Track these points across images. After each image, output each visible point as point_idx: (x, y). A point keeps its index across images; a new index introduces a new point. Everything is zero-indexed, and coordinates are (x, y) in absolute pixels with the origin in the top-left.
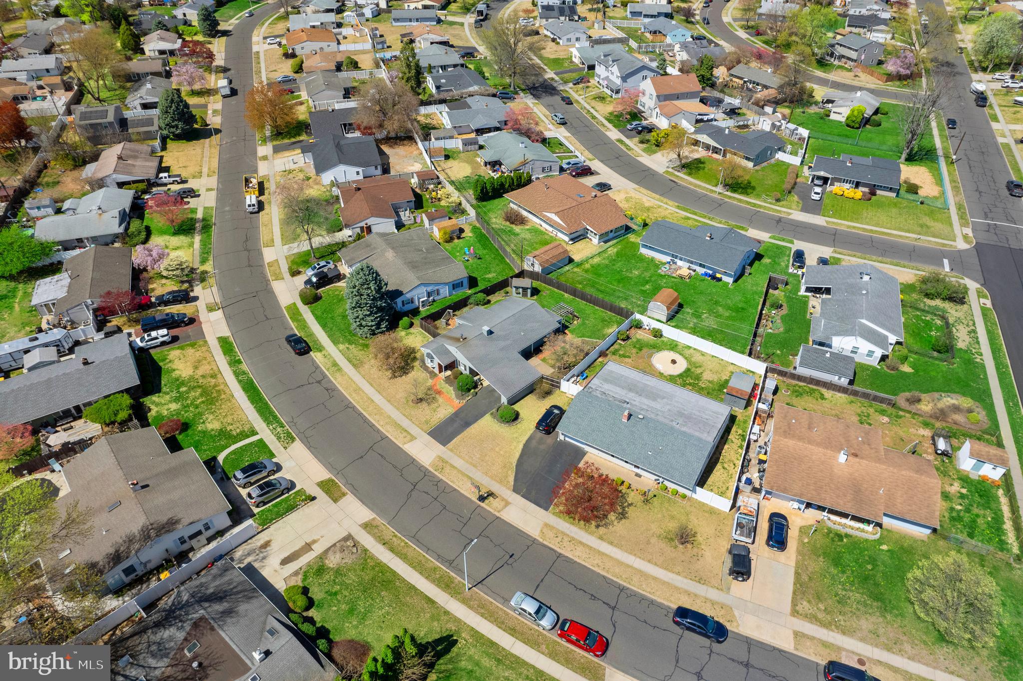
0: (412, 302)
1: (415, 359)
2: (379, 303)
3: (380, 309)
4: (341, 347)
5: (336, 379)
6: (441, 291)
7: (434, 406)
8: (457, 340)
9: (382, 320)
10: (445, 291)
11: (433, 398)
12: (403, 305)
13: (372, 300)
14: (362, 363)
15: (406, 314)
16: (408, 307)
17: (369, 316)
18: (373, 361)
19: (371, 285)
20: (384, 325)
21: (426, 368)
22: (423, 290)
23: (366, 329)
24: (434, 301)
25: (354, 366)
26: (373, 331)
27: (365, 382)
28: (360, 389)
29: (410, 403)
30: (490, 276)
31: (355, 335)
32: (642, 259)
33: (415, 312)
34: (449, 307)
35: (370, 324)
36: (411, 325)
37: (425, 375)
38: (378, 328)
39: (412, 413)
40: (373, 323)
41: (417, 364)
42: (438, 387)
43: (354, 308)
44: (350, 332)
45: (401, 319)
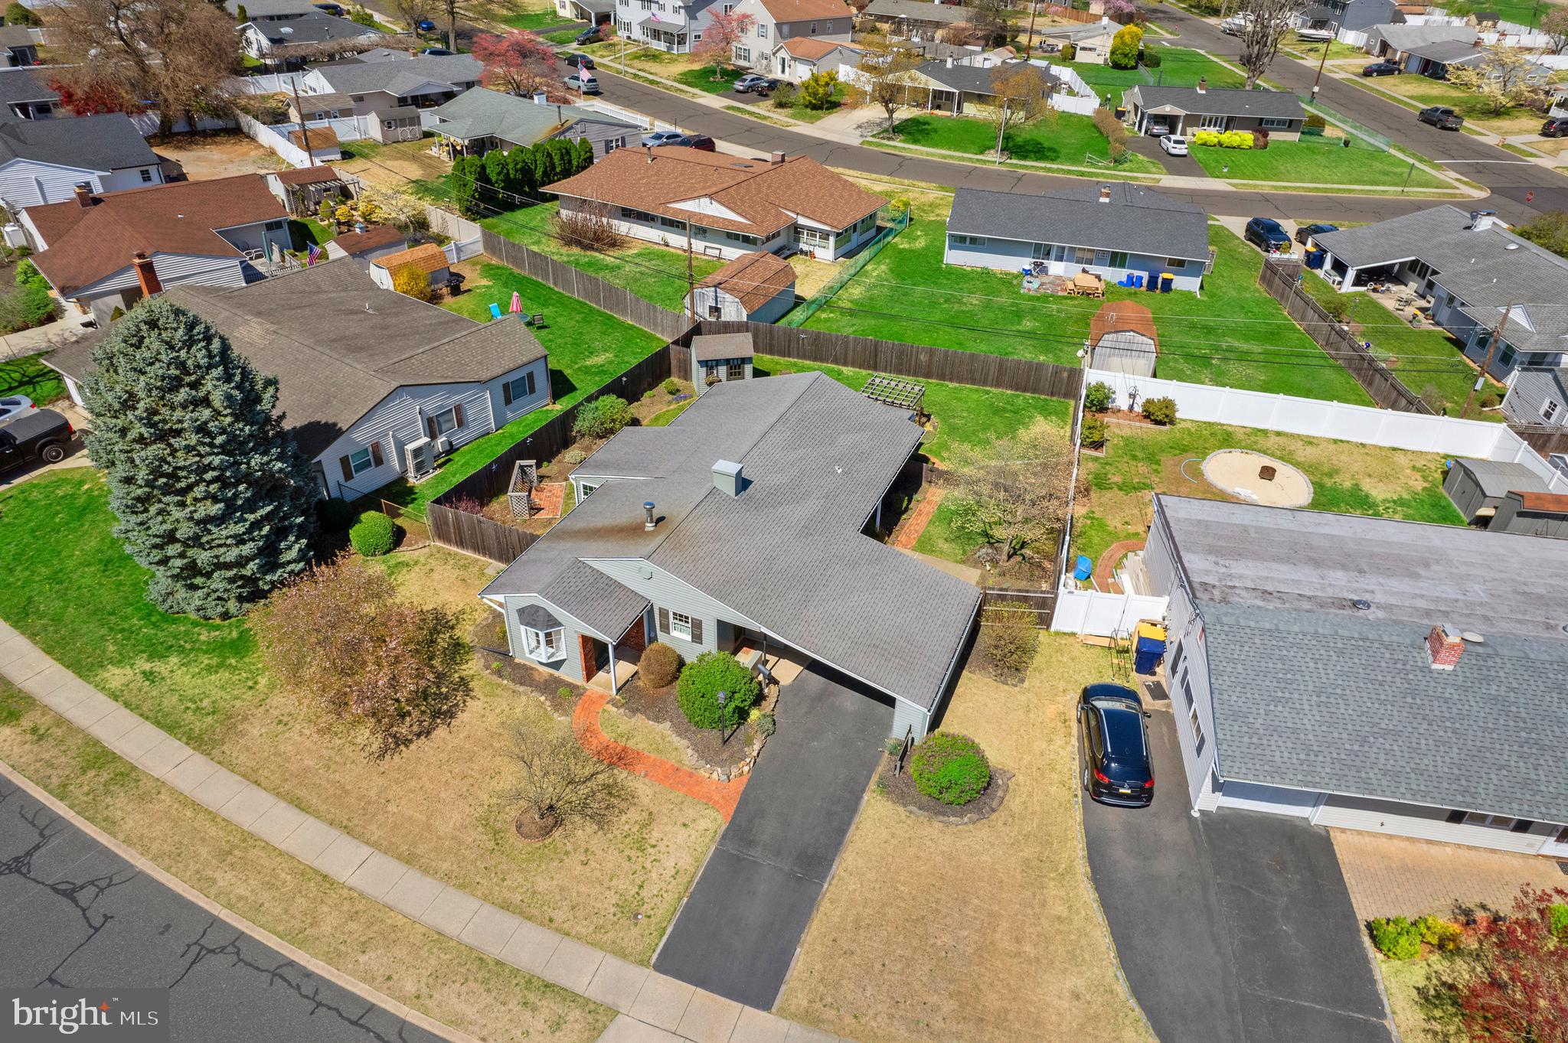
0: (379, 461)
1: (457, 649)
2: (256, 460)
3: (267, 488)
4: (116, 676)
5: (110, 825)
6: (470, 413)
7: (628, 821)
8: (634, 531)
9: (280, 533)
10: (483, 408)
11: (609, 789)
12: (348, 476)
13: (224, 449)
14: (230, 722)
15: (369, 501)
16: (367, 481)
17: (220, 520)
18: (283, 701)
19: (208, 385)
20: (292, 550)
21: (523, 675)
22: (411, 412)
23: (218, 581)
24: (451, 449)
25: (197, 741)
26: (251, 580)
27: (265, 798)
28: (249, 838)
29: (512, 838)
30: (599, 360)
31: (174, 615)
32: (959, 276)
33: (398, 493)
34: (521, 450)
35: (231, 555)
36: (398, 536)
37: (526, 703)
38: (272, 566)
39: (542, 885)
40: (247, 549)
41: (473, 666)
42: (606, 736)
43: (145, 500)
44: (148, 613)
45: (352, 519)
